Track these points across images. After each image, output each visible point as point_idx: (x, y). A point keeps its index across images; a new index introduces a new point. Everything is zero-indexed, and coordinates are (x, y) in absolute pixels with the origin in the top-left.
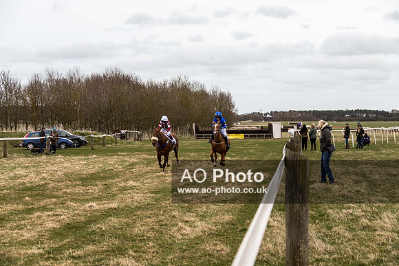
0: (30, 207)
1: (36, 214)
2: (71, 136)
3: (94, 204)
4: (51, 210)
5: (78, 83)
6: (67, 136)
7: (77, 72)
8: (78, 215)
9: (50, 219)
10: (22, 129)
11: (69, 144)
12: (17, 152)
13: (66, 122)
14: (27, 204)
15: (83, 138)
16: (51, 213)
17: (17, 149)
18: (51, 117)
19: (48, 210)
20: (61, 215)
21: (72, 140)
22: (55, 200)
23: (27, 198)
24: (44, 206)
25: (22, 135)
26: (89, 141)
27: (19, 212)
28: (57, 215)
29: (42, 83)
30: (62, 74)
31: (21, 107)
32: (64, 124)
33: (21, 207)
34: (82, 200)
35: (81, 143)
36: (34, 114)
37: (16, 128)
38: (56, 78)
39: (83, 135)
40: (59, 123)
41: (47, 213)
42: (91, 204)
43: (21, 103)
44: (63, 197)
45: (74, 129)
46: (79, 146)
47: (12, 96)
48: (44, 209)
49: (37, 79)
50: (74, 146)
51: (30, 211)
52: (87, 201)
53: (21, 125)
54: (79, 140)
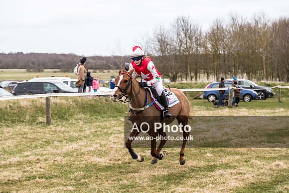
0: (212, 164)
1: (218, 172)
2: (255, 87)
3: (281, 163)
4: (235, 167)
5: (264, 28)
6: (251, 87)
7: (264, 16)
8: (263, 174)
9: (233, 177)
10: (202, 79)
11: (253, 95)
12: (197, 104)
13: (251, 72)
14: (209, 161)
15: (269, 89)
16: (234, 171)
17: (198, 101)
18: (234, 66)
19: (230, 167)
20: (245, 174)
21: (258, 91)
22: (238, 157)
23: (208, 154)
24: (227, 164)
25: (203, 86)
26: (276, 92)
27: (200, 169)
28: (240, 173)
29: (224, 28)
30: (246, 18)
31: (202, 56)
32: (248, 74)
33: (202, 164)
34: (268, 159)
35: (266, 95)
36: (216, 63)
37: (196, 78)
38: (240, 23)
39: (269, 85)
40: (243, 73)
41: (229, 171)
42: (278, 162)
43: (201, 50)
44: (247, 154)
45: (259, 79)
46: (265, 99)
47: (191, 43)
48: (226, 166)
49: (219, 24)
50: (259, 99)
51: (211, 168)
52: (274, 159)
53: (202, 75)
54: (264, 91)
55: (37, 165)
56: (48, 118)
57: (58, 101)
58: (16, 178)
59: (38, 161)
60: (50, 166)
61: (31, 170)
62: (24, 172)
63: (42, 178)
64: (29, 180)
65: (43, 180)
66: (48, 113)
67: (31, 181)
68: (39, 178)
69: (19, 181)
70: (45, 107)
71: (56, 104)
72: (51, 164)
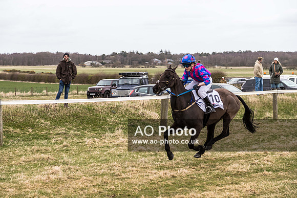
55: (265, 158)
56: (274, 113)
57: (285, 97)
58: (244, 170)
59: (265, 154)
60: (277, 160)
61: (259, 163)
62: (253, 164)
63: (269, 171)
64: (257, 172)
65: (270, 173)
66: (274, 108)
67: (259, 173)
68: (267, 170)
69: (248, 173)
70: (272, 103)
71: (283, 100)
72: (278, 157)
